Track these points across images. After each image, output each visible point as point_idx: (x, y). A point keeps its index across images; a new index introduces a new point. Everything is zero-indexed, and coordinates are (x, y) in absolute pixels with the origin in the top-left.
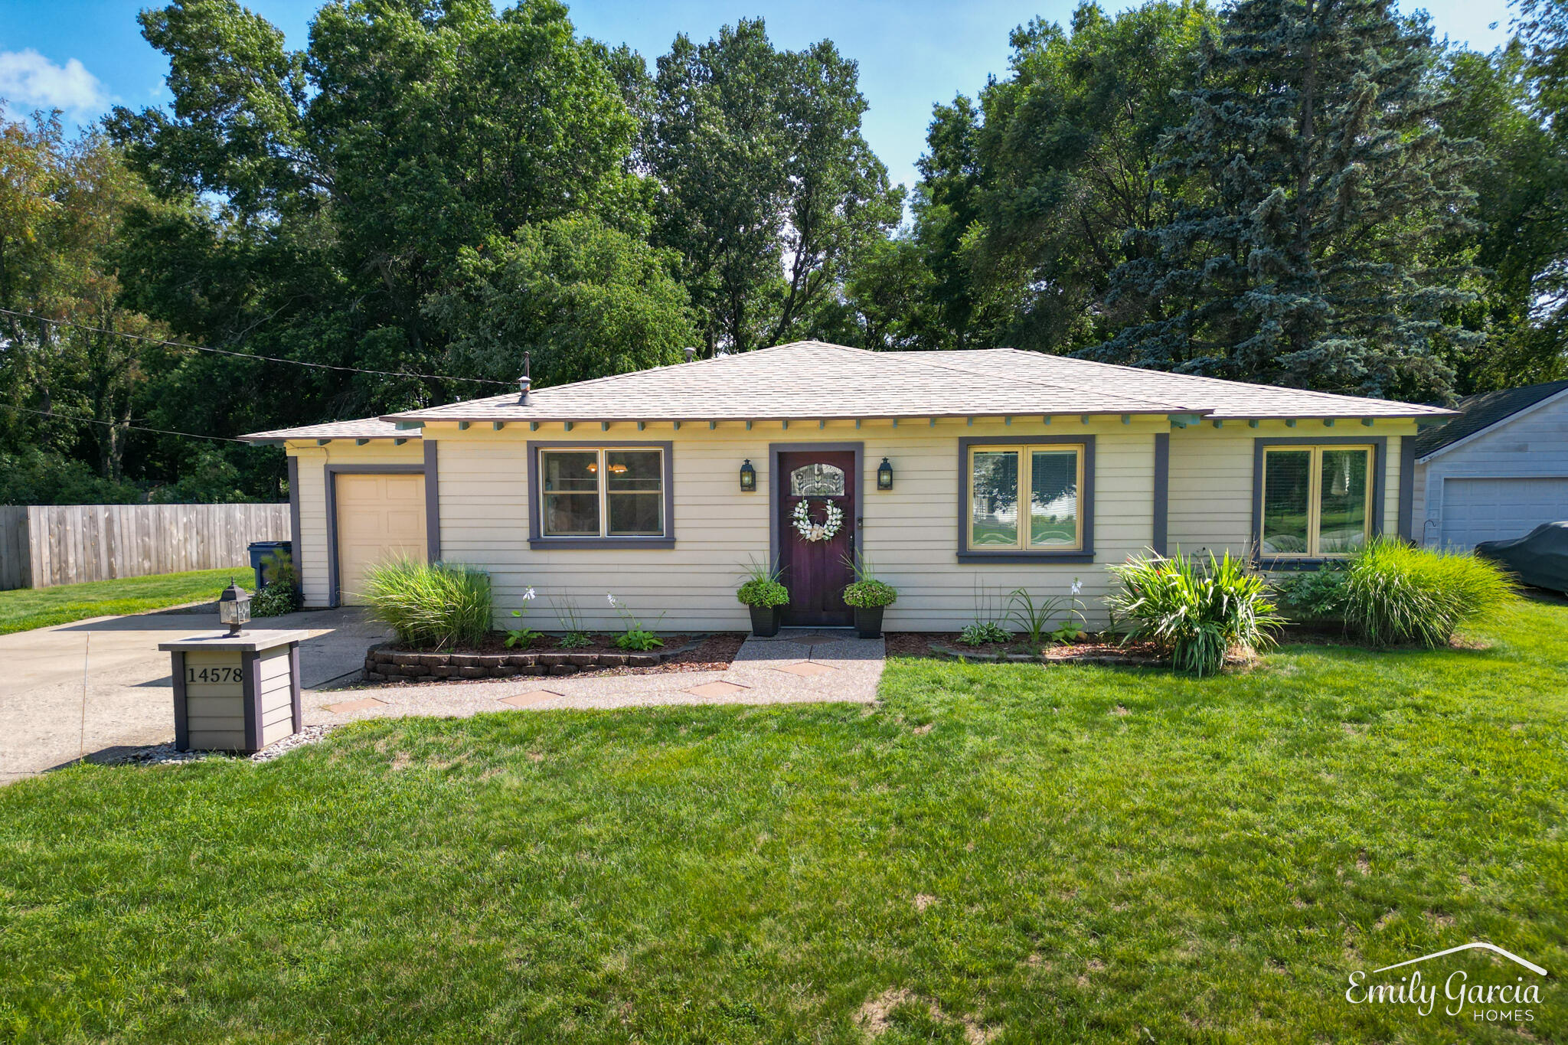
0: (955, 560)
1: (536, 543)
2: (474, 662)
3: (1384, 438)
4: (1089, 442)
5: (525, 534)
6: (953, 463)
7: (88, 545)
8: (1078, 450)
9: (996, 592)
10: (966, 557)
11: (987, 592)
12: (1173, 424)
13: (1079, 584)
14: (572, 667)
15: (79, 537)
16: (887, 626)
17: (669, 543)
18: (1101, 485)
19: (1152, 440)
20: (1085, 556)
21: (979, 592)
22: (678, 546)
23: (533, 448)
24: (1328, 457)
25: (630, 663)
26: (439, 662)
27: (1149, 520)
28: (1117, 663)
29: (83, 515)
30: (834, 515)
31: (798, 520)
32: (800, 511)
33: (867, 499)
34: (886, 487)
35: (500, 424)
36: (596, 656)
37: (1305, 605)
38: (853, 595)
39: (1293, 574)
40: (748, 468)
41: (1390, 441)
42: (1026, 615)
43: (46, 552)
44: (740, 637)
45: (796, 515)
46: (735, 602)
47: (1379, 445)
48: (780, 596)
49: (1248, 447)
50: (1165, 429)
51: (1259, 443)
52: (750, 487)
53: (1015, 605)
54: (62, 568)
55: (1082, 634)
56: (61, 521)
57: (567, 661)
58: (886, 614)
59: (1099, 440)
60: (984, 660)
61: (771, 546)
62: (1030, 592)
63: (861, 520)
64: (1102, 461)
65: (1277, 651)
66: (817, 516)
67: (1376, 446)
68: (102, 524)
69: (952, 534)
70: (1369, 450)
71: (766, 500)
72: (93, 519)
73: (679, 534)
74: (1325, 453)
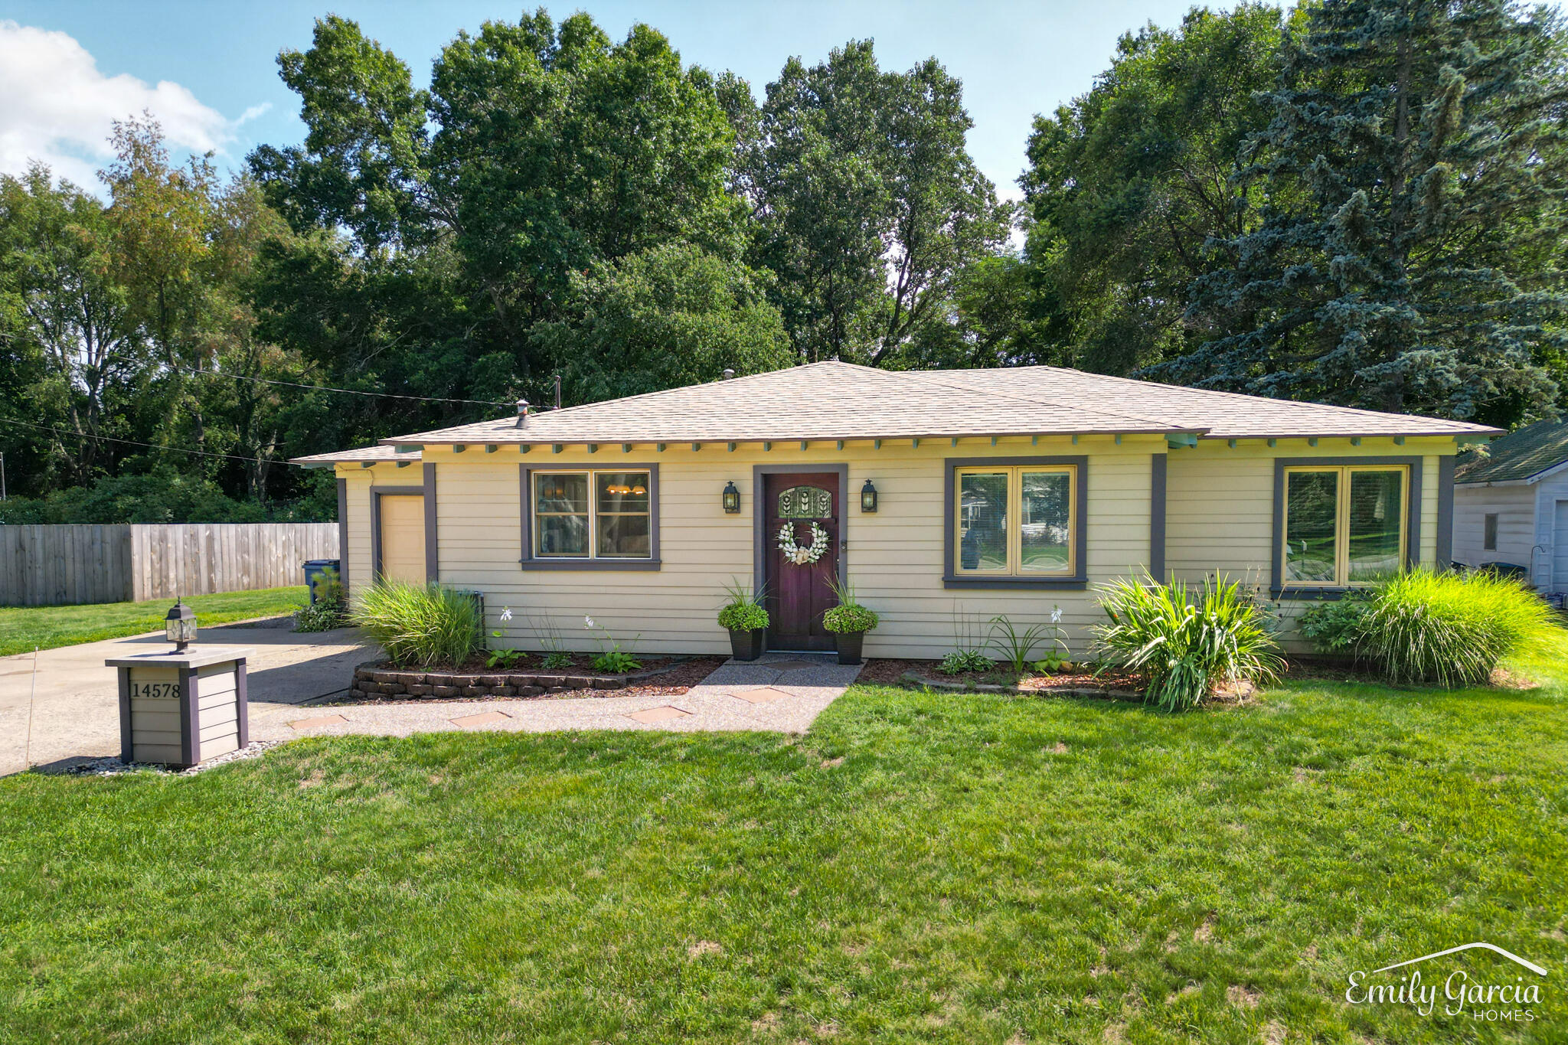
0: (941, 585)
1: (528, 564)
2: (448, 682)
3: (1420, 458)
4: (1081, 463)
5: (517, 554)
6: (939, 485)
7: (189, 561)
8: (1071, 472)
9: (974, 618)
10: (951, 582)
11: (966, 618)
12: (1172, 446)
13: (1059, 612)
14: (539, 689)
15: (180, 554)
16: (867, 652)
17: (655, 565)
18: (1094, 508)
19: (1148, 460)
20: (1077, 582)
21: (958, 618)
22: (664, 568)
23: (526, 471)
24: (1358, 480)
25: (595, 686)
26: (415, 680)
27: (1146, 545)
28: (1092, 696)
29: (185, 533)
30: (819, 537)
31: (784, 542)
32: (786, 533)
33: (851, 522)
34: (871, 509)
35: (493, 447)
36: (563, 678)
37: (1323, 638)
38: (831, 620)
39: (1316, 604)
40: (731, 490)
41: (1426, 462)
42: (1007, 643)
43: (148, 567)
44: (718, 660)
45: (781, 537)
46: (714, 625)
47: (1415, 464)
48: (760, 619)
49: (1268, 468)
50: (1163, 449)
51: (1280, 464)
52: (735, 509)
53: (997, 633)
54: (163, 582)
55: (1067, 665)
56: (163, 539)
57: (535, 683)
58: (866, 639)
59: (1092, 461)
60: (951, 690)
61: (755, 569)
62: (1011, 619)
63: (845, 543)
64: (1095, 483)
65: (1278, 686)
66: (802, 539)
67: (1411, 465)
68: (203, 542)
69: (938, 558)
70: (1404, 471)
71: (750, 522)
72: (194, 537)
73: (665, 556)
74: (1353, 474)
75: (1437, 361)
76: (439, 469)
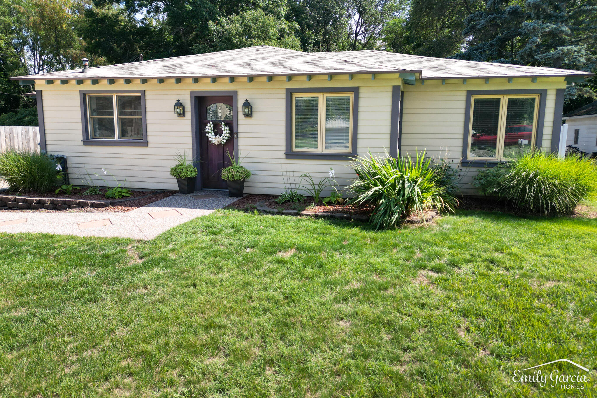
0: (284, 156)
1: (86, 142)
2: (24, 201)
3: (545, 91)
4: (355, 91)
5: (80, 137)
6: (282, 103)
8: (350, 96)
10: (290, 155)
12: (406, 82)
13: (333, 172)
14: (65, 206)
17: (146, 143)
18: (362, 116)
19: (390, 89)
20: (351, 156)
22: (149, 145)
24: (511, 102)
25: (93, 206)
26: (9, 200)
27: (388, 136)
30: (225, 130)
31: (208, 133)
32: (209, 128)
33: (240, 122)
34: (249, 115)
35: (65, 81)
36: (78, 201)
37: (484, 187)
38: (225, 173)
39: (484, 169)
40: (179, 104)
41: (549, 92)
42: (310, 187)
44: (172, 193)
45: (207, 130)
46: (168, 174)
47: (543, 94)
48: (194, 173)
49: (463, 96)
50: (399, 83)
51: (470, 94)
52: (182, 115)
53: (304, 182)
55: (340, 200)
57: (64, 203)
59: (361, 90)
61: (193, 147)
62: (312, 175)
63: (237, 133)
64: (362, 102)
66: (217, 132)
67: (541, 94)
69: (283, 142)
70: (537, 97)
71: (190, 122)
73: (150, 139)
74: (509, 99)
75: (575, 51)
76: (43, 93)
